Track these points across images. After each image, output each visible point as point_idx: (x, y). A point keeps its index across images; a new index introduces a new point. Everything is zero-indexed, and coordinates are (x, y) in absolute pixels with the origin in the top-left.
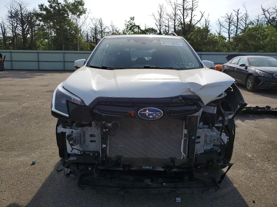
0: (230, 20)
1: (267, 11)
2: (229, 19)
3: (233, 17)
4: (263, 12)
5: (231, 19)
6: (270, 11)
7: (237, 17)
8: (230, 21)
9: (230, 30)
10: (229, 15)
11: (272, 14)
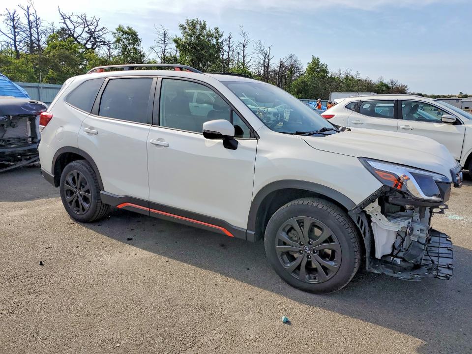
0: (13, 22)
1: (69, 18)
2: (13, 20)
3: (18, 17)
4: (62, 18)
5: (16, 21)
6: (74, 18)
7: (28, 19)
8: (13, 24)
9: (17, 40)
10: (12, 12)
11: (77, 25)
